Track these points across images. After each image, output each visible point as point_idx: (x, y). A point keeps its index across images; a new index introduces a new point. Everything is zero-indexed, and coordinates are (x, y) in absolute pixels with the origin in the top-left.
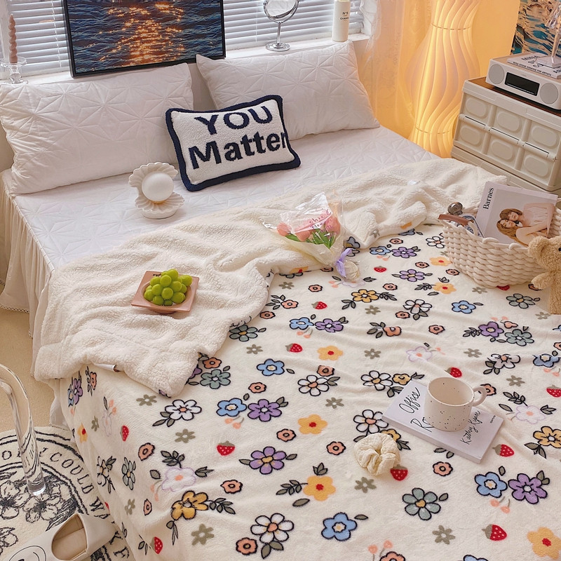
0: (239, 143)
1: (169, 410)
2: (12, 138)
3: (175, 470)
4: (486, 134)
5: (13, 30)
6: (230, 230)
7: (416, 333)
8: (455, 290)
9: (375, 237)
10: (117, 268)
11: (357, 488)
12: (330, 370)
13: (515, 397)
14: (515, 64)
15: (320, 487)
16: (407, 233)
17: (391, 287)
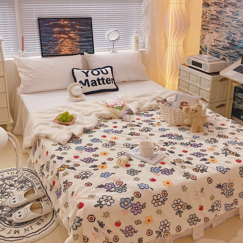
0: (96, 80)
1: (61, 147)
2: (20, 75)
3: (60, 160)
4: (187, 83)
5: (23, 40)
6: (89, 106)
7: (144, 135)
8: (161, 126)
9: (138, 110)
10: (51, 113)
11: (114, 167)
12: (114, 142)
13: (171, 152)
14: (195, 58)
15: (103, 167)
16: (151, 110)
17: (140, 124)
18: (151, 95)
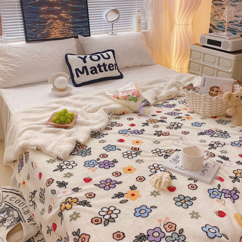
0: (96, 67)
1: (61, 165)
3: (63, 189)
4: (201, 65)
6: (92, 99)
7: (176, 134)
8: (193, 119)
9: (156, 100)
11: (151, 195)
12: (137, 149)
13: (224, 158)
15: (133, 195)
16: (170, 99)
17: (164, 118)
18: (165, 81)
